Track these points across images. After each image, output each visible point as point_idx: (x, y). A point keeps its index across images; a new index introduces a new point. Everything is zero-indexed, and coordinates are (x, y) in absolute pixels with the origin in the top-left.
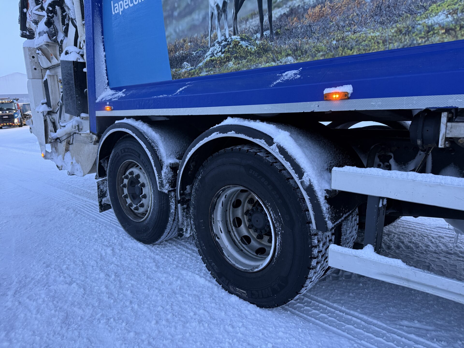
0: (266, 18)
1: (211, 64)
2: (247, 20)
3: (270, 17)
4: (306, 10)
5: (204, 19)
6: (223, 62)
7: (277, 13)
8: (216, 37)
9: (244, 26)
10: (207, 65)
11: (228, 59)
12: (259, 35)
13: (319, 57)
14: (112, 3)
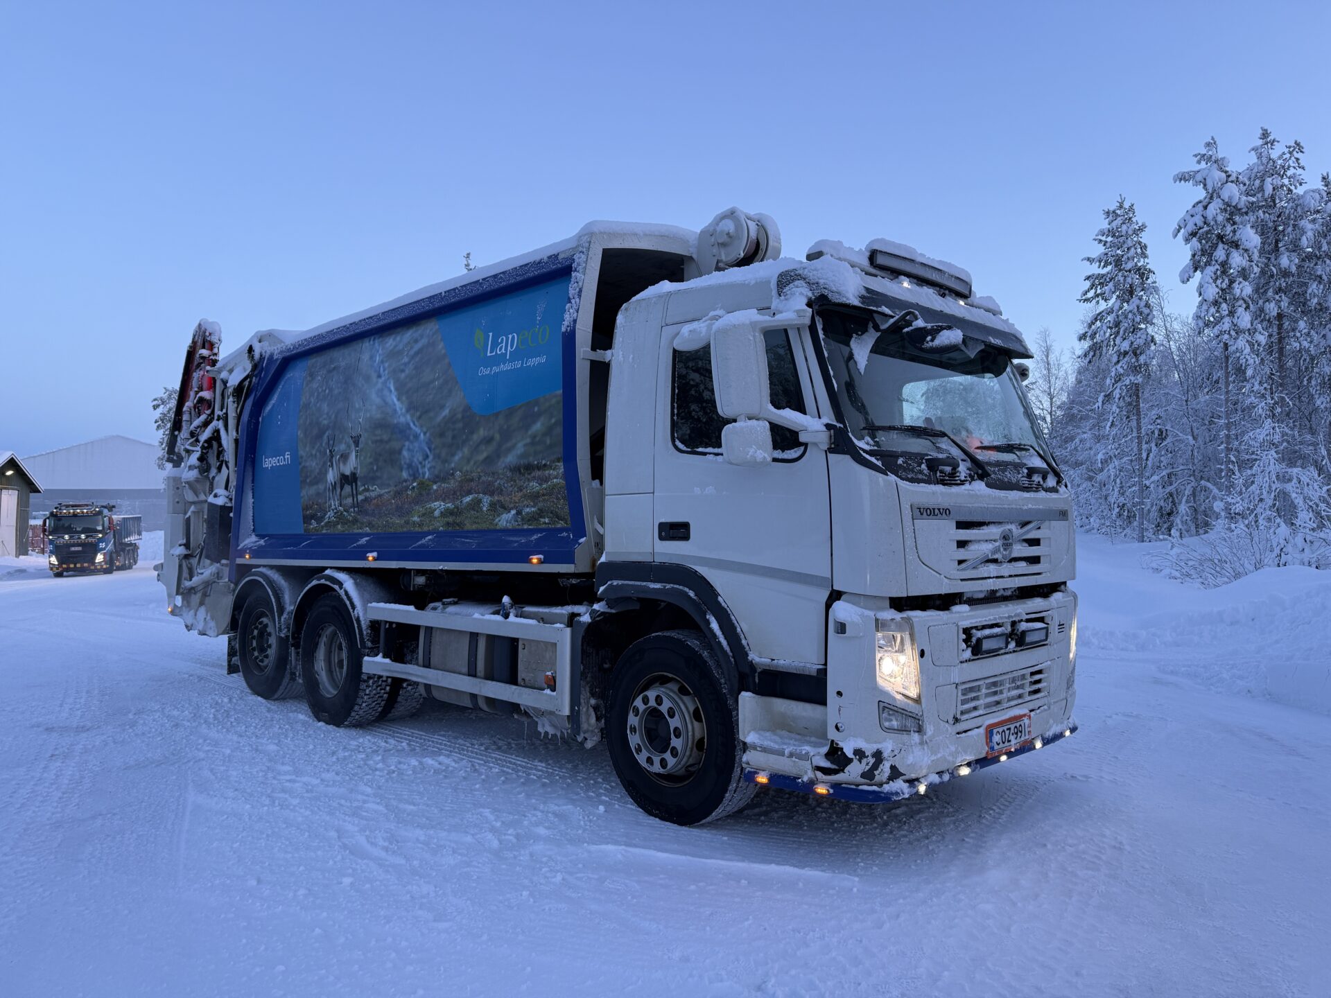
0: (355, 500)
1: (328, 524)
2: (347, 498)
5: (324, 490)
6: (335, 525)
7: (359, 498)
8: (331, 505)
9: (344, 501)
10: (325, 525)
11: (337, 523)
12: (352, 510)
14: (264, 457)
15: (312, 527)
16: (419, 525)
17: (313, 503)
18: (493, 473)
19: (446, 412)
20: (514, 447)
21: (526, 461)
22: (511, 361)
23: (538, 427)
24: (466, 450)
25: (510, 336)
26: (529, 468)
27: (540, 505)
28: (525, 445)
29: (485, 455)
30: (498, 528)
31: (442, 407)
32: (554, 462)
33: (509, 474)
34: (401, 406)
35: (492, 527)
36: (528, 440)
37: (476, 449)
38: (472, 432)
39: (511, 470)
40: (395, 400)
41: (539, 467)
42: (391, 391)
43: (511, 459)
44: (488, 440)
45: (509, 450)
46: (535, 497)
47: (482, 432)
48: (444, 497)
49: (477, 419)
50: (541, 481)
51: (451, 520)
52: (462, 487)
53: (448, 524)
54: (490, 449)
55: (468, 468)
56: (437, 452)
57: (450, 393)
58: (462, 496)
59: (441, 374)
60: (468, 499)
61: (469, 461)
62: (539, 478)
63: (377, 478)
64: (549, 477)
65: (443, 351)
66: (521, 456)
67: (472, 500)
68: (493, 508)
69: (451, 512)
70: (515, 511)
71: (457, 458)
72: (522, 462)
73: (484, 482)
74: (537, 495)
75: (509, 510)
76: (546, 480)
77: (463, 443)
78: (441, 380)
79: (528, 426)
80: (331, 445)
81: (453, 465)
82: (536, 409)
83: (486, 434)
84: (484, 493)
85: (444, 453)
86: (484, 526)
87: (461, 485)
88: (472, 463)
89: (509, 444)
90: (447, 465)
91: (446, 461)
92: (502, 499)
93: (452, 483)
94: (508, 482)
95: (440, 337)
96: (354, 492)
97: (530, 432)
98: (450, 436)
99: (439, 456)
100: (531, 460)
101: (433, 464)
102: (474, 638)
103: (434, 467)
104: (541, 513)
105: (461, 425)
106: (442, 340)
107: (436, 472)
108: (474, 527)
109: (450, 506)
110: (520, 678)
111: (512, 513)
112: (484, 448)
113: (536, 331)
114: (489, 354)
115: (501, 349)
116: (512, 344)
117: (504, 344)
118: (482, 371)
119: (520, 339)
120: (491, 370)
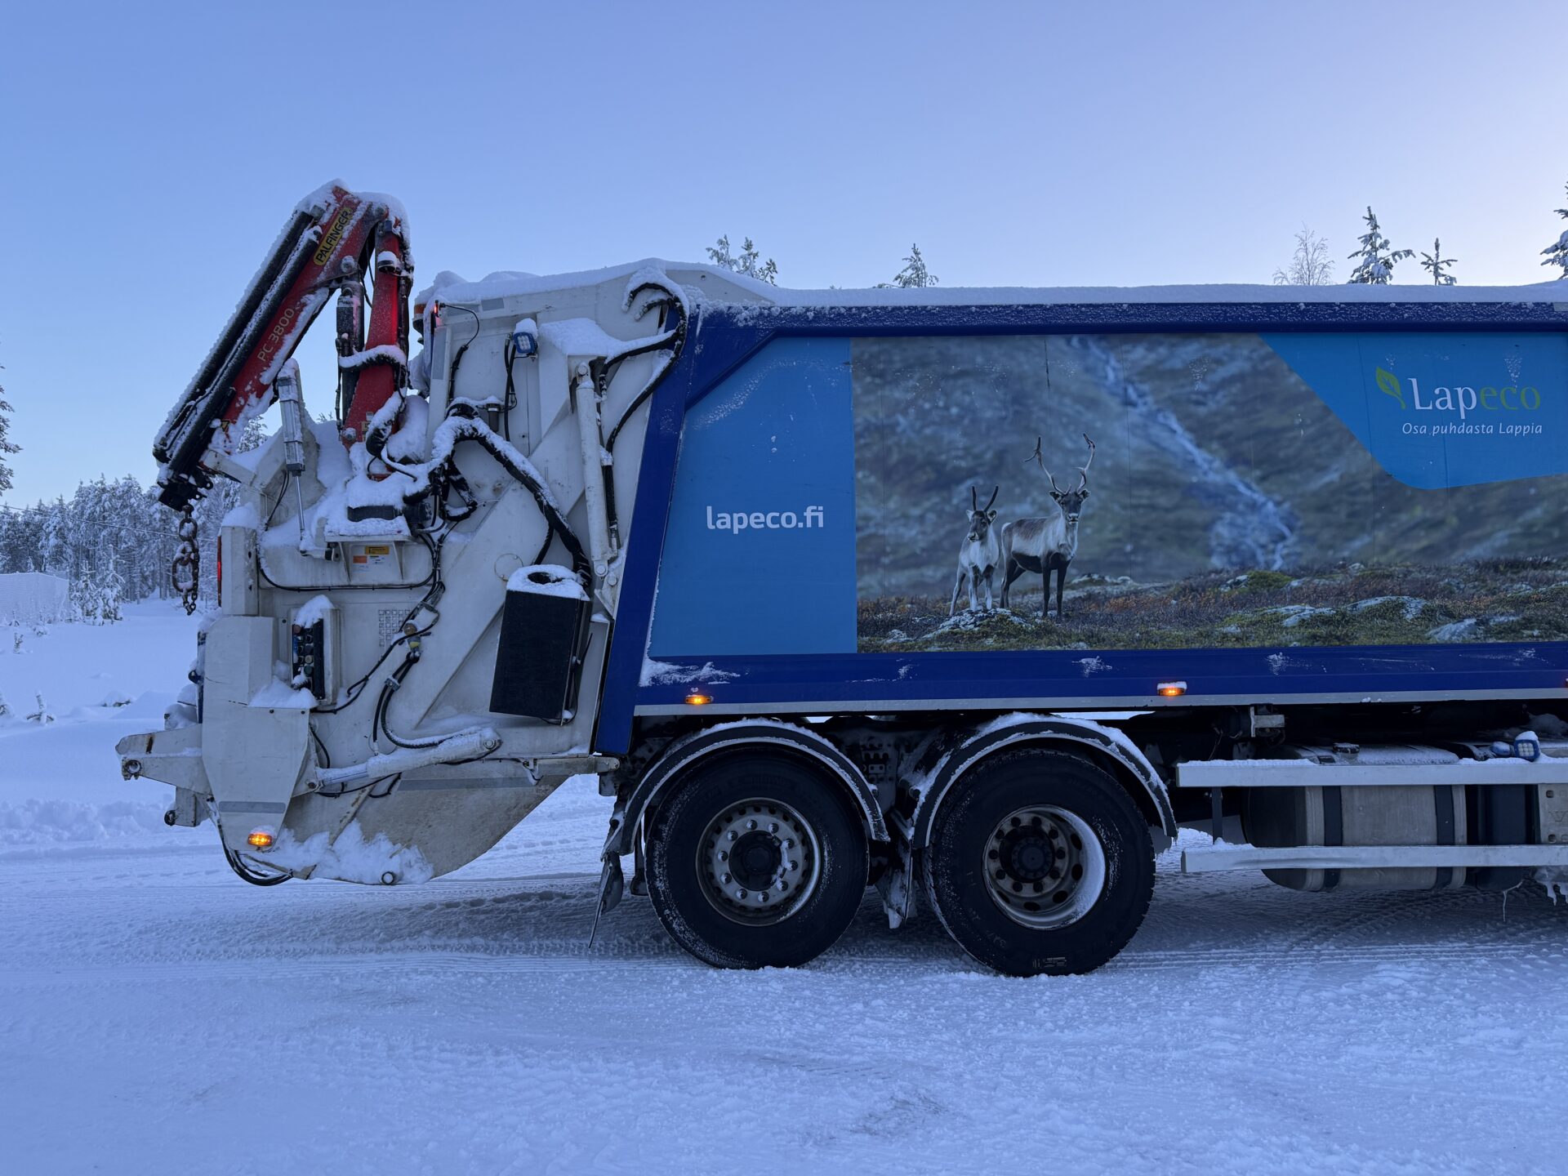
0: (1053, 597)
1: (954, 635)
2: (1025, 594)
3: (1060, 597)
4: (1107, 599)
5: (946, 578)
6: (972, 637)
7: (1068, 595)
8: (966, 604)
9: (1019, 600)
10: (941, 638)
11: (987, 635)
12: (1040, 614)
13: (1120, 647)
14: (709, 509)
15: (889, 641)
16: (1238, 639)
17: (900, 601)
18: (1438, 569)
19: (1333, 477)
20: (1488, 536)
21: (1511, 557)
23: (1538, 514)
24: (1381, 535)
25: (1460, 391)
26: (1515, 566)
27: (1528, 613)
28: (1511, 536)
29: (1424, 543)
30: (1431, 642)
31: (1323, 469)
33: (1472, 571)
34: (1208, 456)
35: (1419, 641)
36: (1518, 530)
37: (1407, 532)
38: (1398, 510)
39: (1478, 566)
40: (1190, 447)
41: (1534, 565)
42: (1174, 432)
43: (1481, 551)
44: (1437, 524)
45: (1477, 540)
46: (1520, 603)
47: (1418, 512)
48: (1315, 598)
49: (1409, 493)
50: (1537, 582)
51: (1323, 631)
52: (1361, 585)
53: (1314, 637)
54: (1436, 536)
55: (1383, 559)
56: (1309, 532)
57: (1338, 450)
58: (1358, 597)
59: (1309, 422)
60: (1372, 602)
61: (1385, 549)
62: (1534, 578)
63: (1132, 564)
64: (1554, 579)
65: (1303, 388)
66: (1502, 549)
67: (1383, 604)
68: (1428, 615)
69: (1326, 621)
70: (1473, 621)
71: (1357, 544)
72: (1502, 557)
73: (1414, 581)
74: (1527, 601)
75: (1461, 620)
76: (1549, 582)
77: (1376, 524)
78: (1311, 430)
79: (1516, 513)
80: (982, 504)
81: (1346, 554)
82: (1533, 491)
83: (1428, 514)
84: (1414, 595)
85: (1326, 535)
86: (1402, 640)
87: (1361, 581)
88: (1393, 552)
89: (1477, 533)
90: (1331, 553)
91: (1331, 547)
92: (1449, 604)
93: (1339, 579)
94: (1466, 581)
95: (1285, 366)
96: (1053, 584)
97: (1520, 520)
98: (1342, 514)
99: (1313, 539)
100: (1521, 555)
101: (1298, 549)
102: (1443, 793)
103: (1300, 554)
104: (1528, 623)
105: (1370, 498)
106: (1291, 370)
107: (1303, 562)
108: (1377, 642)
109: (1326, 611)
110: (1544, 836)
111: (1468, 622)
112: (1422, 533)
113: (1514, 391)
114: (1418, 407)
115: (1444, 403)
116: (1468, 402)
117: (1449, 397)
118: (1408, 428)
119: (1482, 395)
120: (1430, 430)
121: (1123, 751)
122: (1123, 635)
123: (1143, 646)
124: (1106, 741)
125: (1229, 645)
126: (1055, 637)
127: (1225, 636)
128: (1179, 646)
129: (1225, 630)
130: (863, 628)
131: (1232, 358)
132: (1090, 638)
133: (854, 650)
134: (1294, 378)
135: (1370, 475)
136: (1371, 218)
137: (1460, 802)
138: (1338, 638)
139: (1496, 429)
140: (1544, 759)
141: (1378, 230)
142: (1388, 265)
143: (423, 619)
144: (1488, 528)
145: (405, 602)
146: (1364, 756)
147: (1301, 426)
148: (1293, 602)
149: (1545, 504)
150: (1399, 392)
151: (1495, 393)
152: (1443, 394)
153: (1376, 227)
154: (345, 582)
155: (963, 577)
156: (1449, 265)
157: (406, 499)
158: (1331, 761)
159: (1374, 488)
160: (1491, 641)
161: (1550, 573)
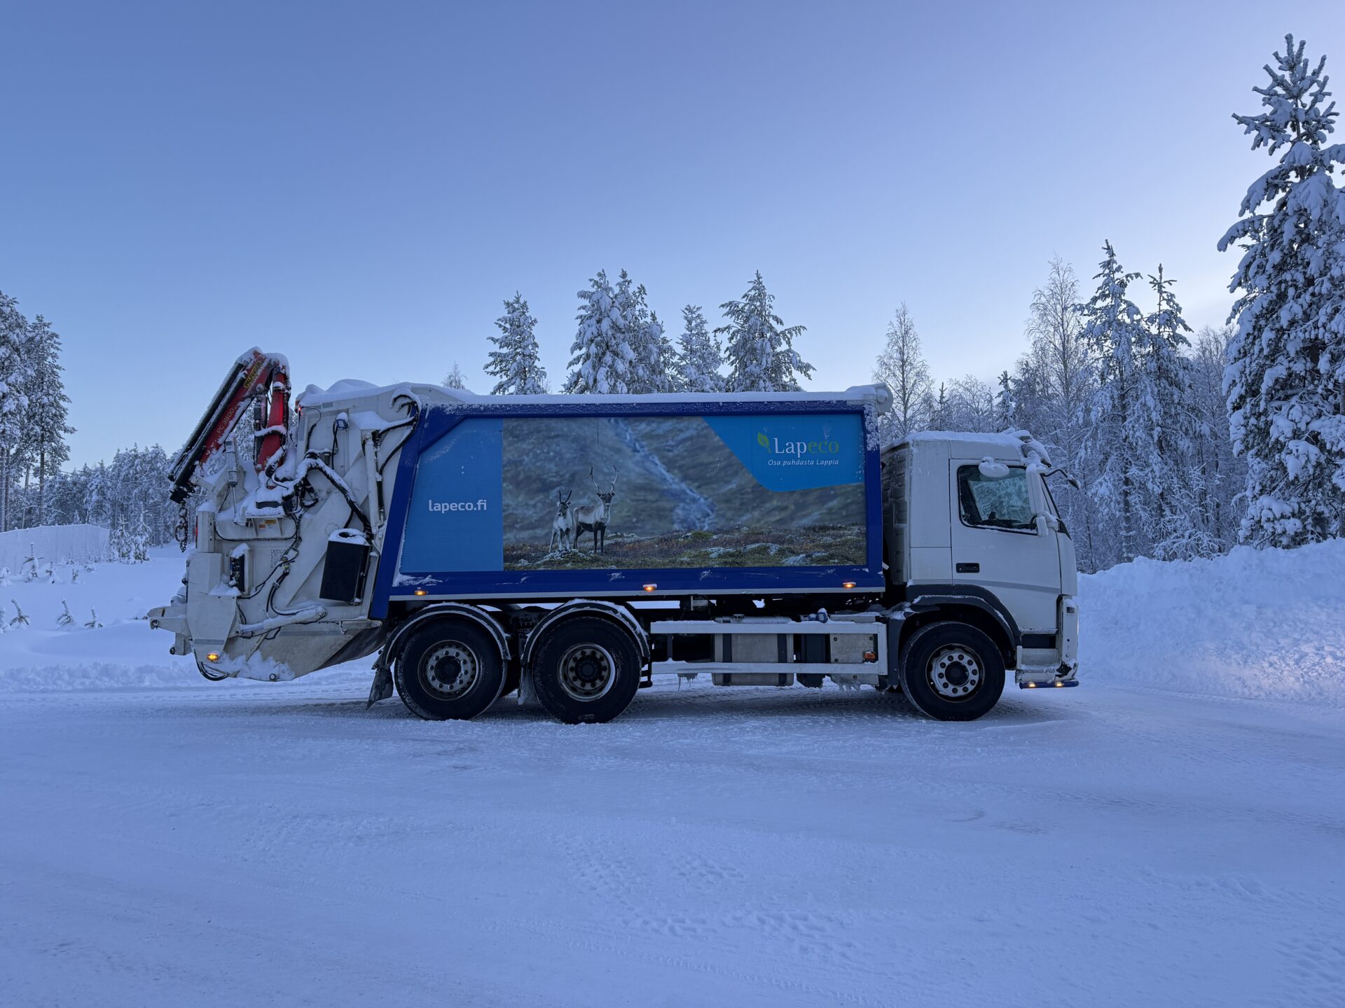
0: (599, 544)
1: (551, 562)
2: (585, 542)
4: (625, 544)
5: (547, 534)
6: (560, 563)
7: (606, 542)
8: (557, 547)
9: (582, 545)
10: (545, 563)
11: (567, 562)
12: (593, 552)
13: (631, 567)
14: (430, 501)
15: (519, 565)
16: (688, 564)
17: (524, 545)
18: (785, 530)
19: (733, 486)
20: (810, 514)
21: (822, 524)
22: (801, 459)
23: (834, 503)
24: (756, 514)
25: (799, 444)
26: (824, 528)
27: (831, 552)
28: (821, 514)
29: (778, 517)
30: (784, 565)
31: (728, 482)
32: (849, 525)
33: (802, 531)
34: (673, 477)
35: (778, 565)
36: (825, 511)
37: (769, 513)
38: (764, 502)
39: (805, 529)
40: (664, 472)
41: (833, 528)
42: (657, 465)
43: (806, 522)
44: (784, 508)
45: (804, 516)
46: (827, 547)
47: (775, 503)
48: (725, 544)
49: (770, 494)
50: (835, 537)
51: (730, 560)
52: (748, 538)
53: (726, 563)
54: (783, 514)
55: (758, 525)
56: (721, 512)
57: (736, 473)
58: (746, 544)
59: (722, 459)
60: (753, 546)
61: (759, 521)
62: (833, 535)
63: (636, 528)
64: (844, 535)
65: (721, 443)
66: (817, 521)
67: (759, 547)
68: (781, 552)
69: (731, 555)
70: (804, 555)
71: (744, 518)
72: (817, 524)
73: (774, 536)
74: (830, 545)
75: (798, 554)
76: (841, 536)
77: (754, 508)
78: (723, 463)
79: (824, 503)
80: (564, 499)
81: (740, 523)
82: (832, 492)
83: (780, 504)
84: (774, 542)
85: (729, 514)
86: (769, 564)
87: (747, 536)
88: (762, 522)
89: (804, 513)
90: (732, 522)
91: (732, 519)
92: (792, 547)
93: (737, 535)
94: (800, 536)
95: (713, 432)
96: (599, 537)
97: (826, 506)
98: (737, 503)
99: (723, 516)
100: (827, 523)
101: (716, 521)
102: (782, 638)
103: (717, 523)
104: (832, 556)
105: (751, 496)
106: (716, 435)
107: (718, 527)
108: (757, 565)
109: (731, 550)
110: (833, 659)
111: (802, 556)
112: (777, 513)
113: (826, 443)
114: (777, 452)
115: (790, 450)
116: (802, 449)
117: (793, 447)
118: (772, 463)
119: (810, 447)
120: (782, 463)
121: (623, 616)
122: (633, 562)
123: (643, 567)
124: (615, 611)
125: (684, 567)
126: (600, 563)
127: (682, 562)
128: (660, 567)
129: (682, 559)
130: (506, 559)
131: (688, 429)
132: (617, 563)
133: (502, 570)
134: (717, 438)
135: (751, 485)
136: (1109, 249)
137: (790, 643)
138: (737, 563)
139: (815, 463)
140: (829, 621)
141: (1115, 258)
142: (1123, 285)
143: (291, 554)
144: (810, 511)
145: (284, 546)
146: (744, 620)
147: (718, 461)
148: (714, 546)
149: (838, 499)
150: (768, 444)
151: (816, 445)
152: (790, 445)
153: (1113, 255)
154: (255, 537)
155: (555, 534)
156: (1171, 284)
157: (283, 498)
158: (729, 622)
159: (753, 491)
160: (814, 565)
161: (841, 532)
